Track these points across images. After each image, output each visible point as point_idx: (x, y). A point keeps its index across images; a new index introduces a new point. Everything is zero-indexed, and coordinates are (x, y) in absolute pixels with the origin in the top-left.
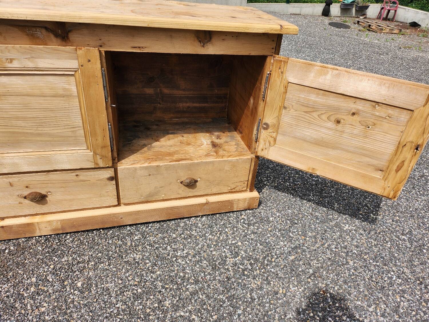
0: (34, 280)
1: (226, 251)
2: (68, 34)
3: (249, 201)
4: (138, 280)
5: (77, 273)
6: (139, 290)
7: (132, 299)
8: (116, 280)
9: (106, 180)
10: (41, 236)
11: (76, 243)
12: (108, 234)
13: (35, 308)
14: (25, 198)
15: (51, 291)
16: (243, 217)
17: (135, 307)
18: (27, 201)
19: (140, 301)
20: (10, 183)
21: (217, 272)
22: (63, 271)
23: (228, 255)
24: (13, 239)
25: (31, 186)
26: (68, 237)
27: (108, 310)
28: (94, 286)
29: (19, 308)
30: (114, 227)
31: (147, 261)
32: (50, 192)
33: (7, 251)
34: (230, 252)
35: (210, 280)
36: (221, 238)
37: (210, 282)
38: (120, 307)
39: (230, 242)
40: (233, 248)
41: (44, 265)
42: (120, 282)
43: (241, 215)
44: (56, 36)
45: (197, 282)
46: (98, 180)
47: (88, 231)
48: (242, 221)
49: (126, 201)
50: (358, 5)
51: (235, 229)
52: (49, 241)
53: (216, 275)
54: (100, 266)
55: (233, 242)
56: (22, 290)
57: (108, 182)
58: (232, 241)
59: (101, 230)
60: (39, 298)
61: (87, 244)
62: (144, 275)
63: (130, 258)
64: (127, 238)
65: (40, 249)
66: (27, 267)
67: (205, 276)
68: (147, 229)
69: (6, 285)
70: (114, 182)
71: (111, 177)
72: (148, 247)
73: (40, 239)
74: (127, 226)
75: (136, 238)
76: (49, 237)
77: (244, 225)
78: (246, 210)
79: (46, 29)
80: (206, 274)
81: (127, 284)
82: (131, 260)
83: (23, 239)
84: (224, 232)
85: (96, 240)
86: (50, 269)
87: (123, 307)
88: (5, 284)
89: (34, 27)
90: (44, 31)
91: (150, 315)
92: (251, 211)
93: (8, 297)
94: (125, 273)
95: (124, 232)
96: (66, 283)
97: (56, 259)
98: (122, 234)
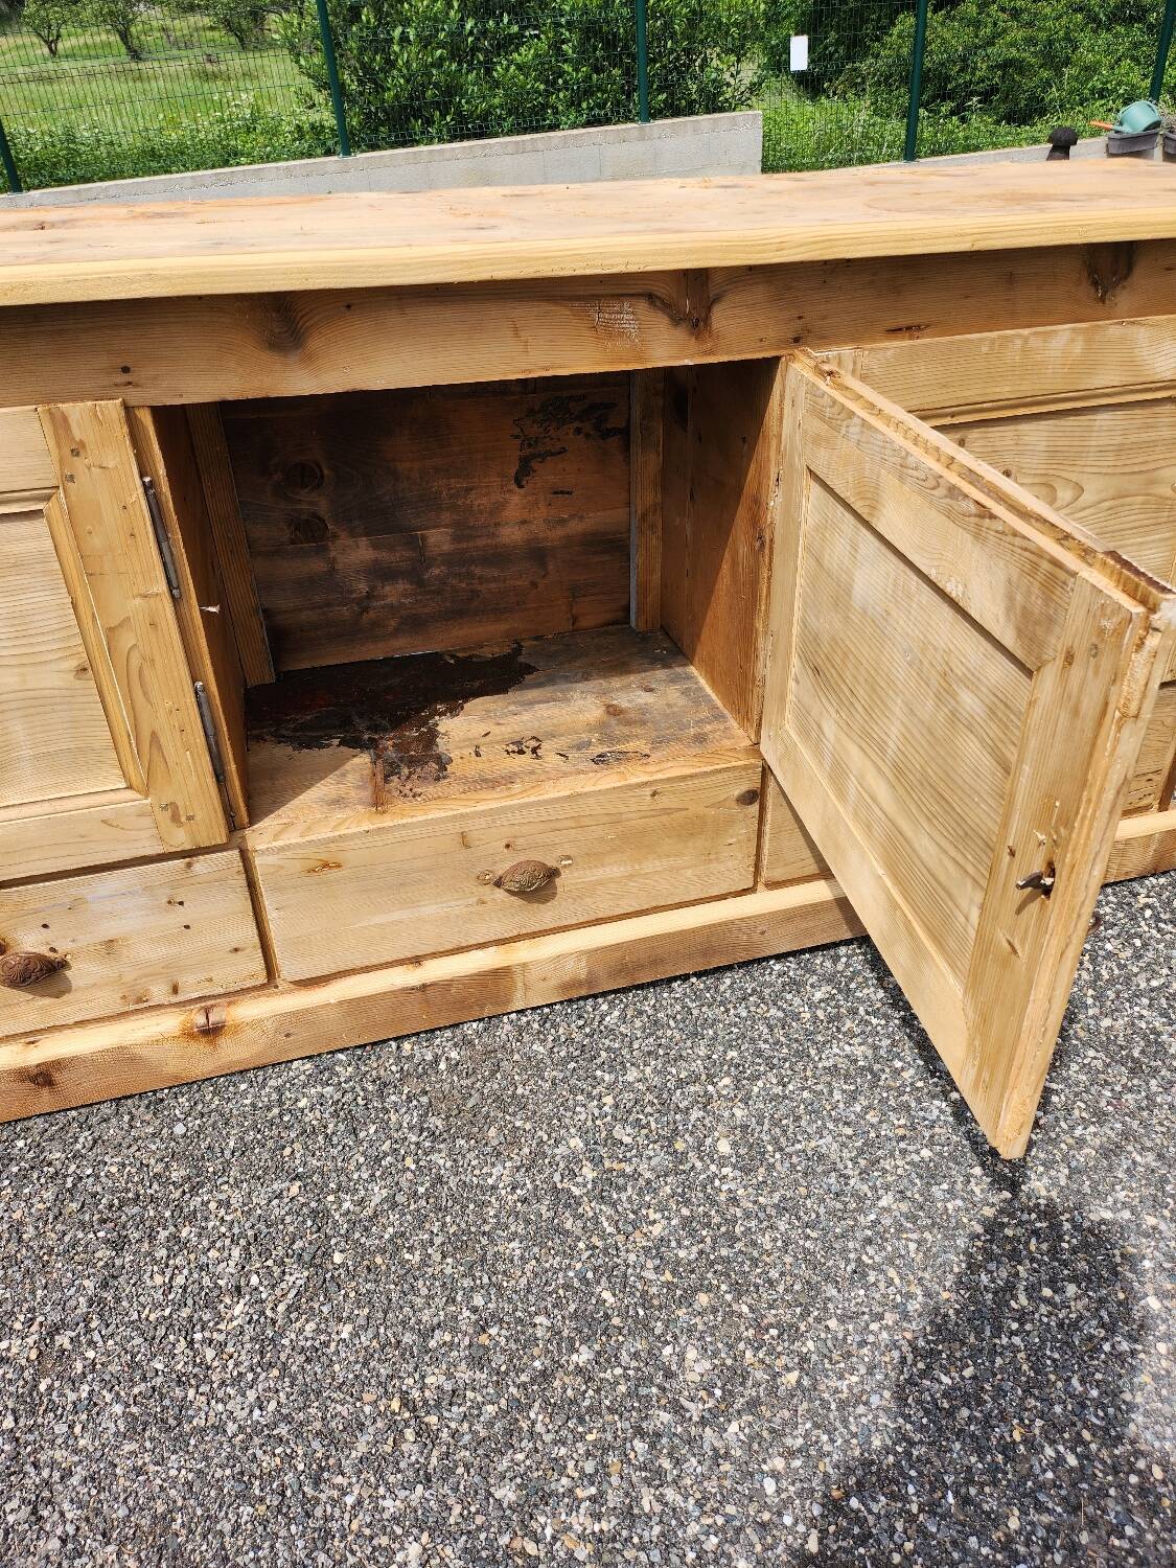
0: (576, 1143)
1: (1144, 1012)
2: (709, 309)
3: (1161, 841)
4: (902, 1122)
5: (696, 1114)
6: (926, 1153)
7: (917, 1181)
8: (830, 1125)
9: (734, 804)
10: (522, 1012)
11: (638, 1024)
12: (722, 988)
13: (630, 1229)
14: (498, 884)
15: (648, 1175)
16: (1142, 900)
17: (939, 1205)
18: (500, 894)
19: (945, 1186)
20: (463, 835)
21: (1153, 1082)
22: (649, 1109)
23: (1157, 1024)
24: (440, 1029)
25: (520, 841)
26: (605, 1007)
27: (861, 1219)
28: (770, 1148)
29: (579, 1232)
30: (730, 968)
31: (898, 1064)
32: (569, 858)
33: (442, 1066)
34: (1161, 1015)
35: (1141, 1109)
36: (1105, 975)
37: (1145, 1113)
38: (894, 1207)
39: (1143, 985)
40: (1163, 1001)
41: (580, 1097)
42: (849, 1131)
43: (1135, 895)
44: (677, 320)
45: (1100, 1117)
46: (712, 806)
47: (654, 984)
48: (1148, 913)
49: (779, 874)
50: (1171, 135)
51: (1138, 942)
52: (555, 1026)
53: (1154, 1089)
54: (756, 1089)
55: (1154, 983)
56: (557, 1178)
57: (736, 809)
58: (1148, 980)
59: (694, 980)
60: (624, 1196)
61: (672, 1023)
62: (913, 1105)
63: (834, 1054)
64: (789, 997)
65: (541, 1049)
66: (530, 1107)
67: (1118, 1096)
68: (840, 967)
69: (499, 1167)
70: (755, 808)
71: (748, 792)
72: (874, 1021)
73: (524, 1019)
74: (767, 959)
75: (818, 995)
76: (546, 1010)
77: (1162, 925)
78: (1145, 877)
79: (651, 298)
80: (1118, 1088)
81: (873, 1135)
82: (843, 1064)
83: (475, 1025)
84: (1101, 953)
85: (695, 1012)
86: (606, 1108)
87: (904, 1207)
88: (493, 1165)
89: (619, 297)
90: (642, 306)
91: (1003, 1225)
92: (1162, 880)
93: (524, 1201)
94: (848, 1104)
95: (767, 978)
96: (680, 1146)
97: (607, 1077)
98: (763, 984)
